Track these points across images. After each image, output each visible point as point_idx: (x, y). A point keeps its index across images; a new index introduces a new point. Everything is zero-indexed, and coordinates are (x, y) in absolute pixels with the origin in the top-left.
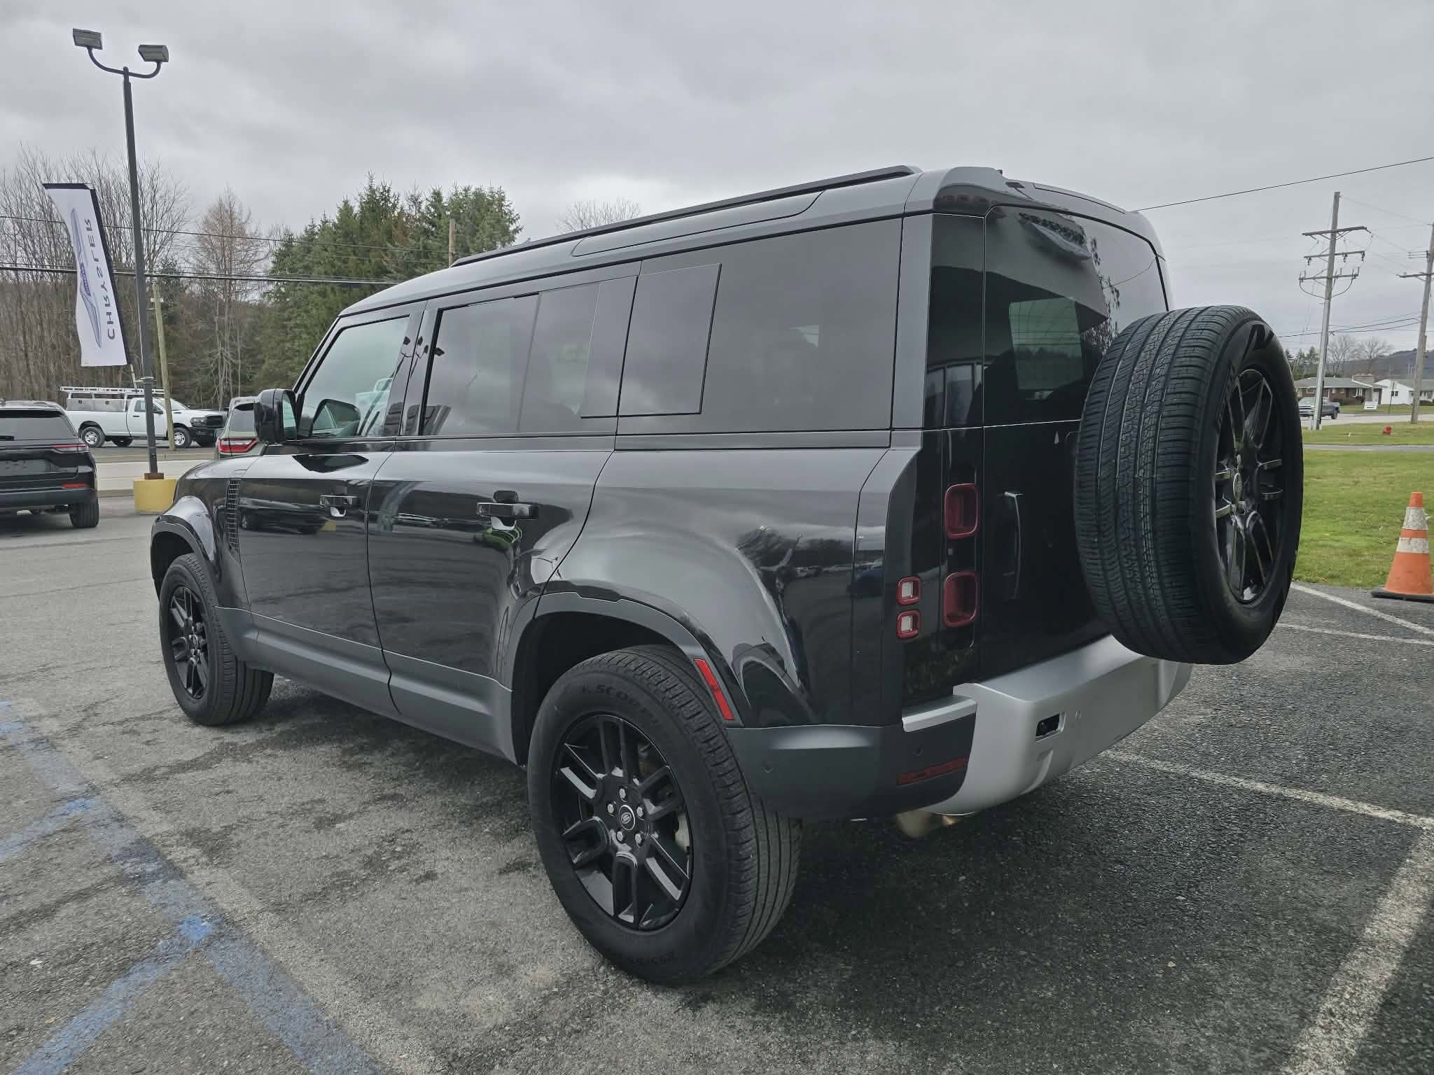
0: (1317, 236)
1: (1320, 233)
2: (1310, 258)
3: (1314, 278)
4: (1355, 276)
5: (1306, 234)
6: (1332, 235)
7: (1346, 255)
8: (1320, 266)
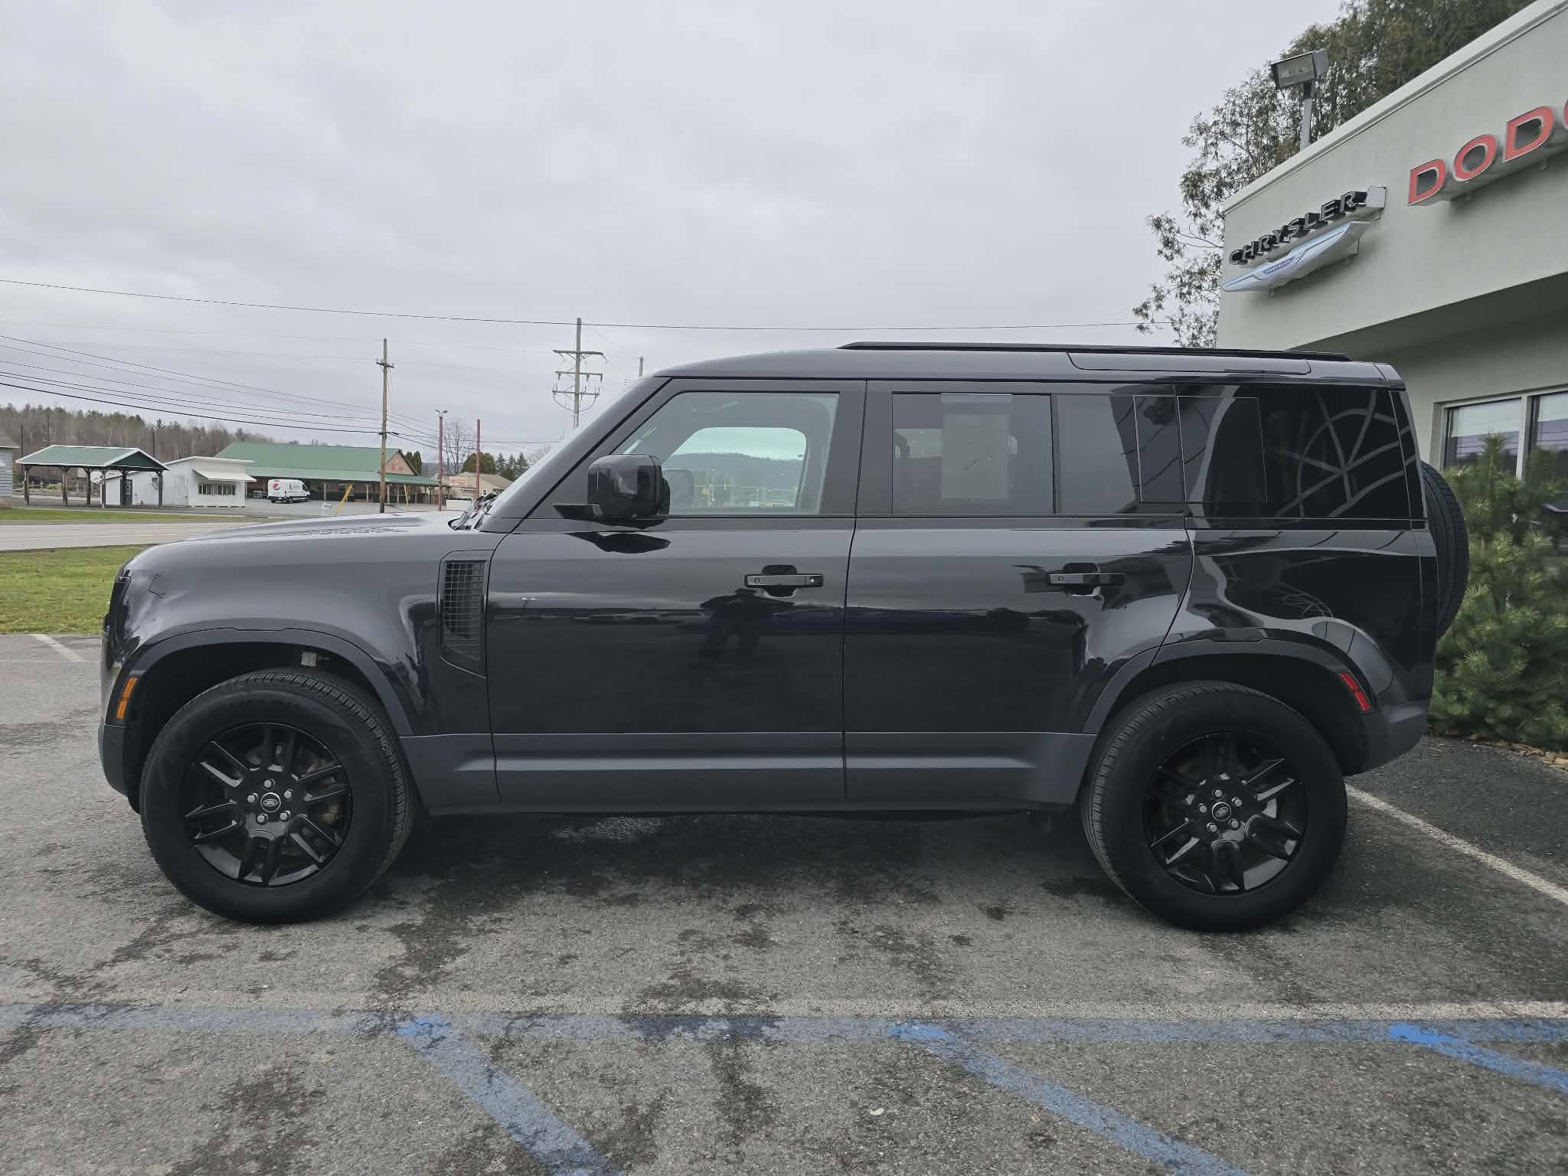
0: (565, 355)
1: (567, 352)
2: (559, 374)
3: (564, 392)
4: (597, 395)
5: (557, 352)
6: (577, 357)
7: (588, 375)
8: (567, 383)
